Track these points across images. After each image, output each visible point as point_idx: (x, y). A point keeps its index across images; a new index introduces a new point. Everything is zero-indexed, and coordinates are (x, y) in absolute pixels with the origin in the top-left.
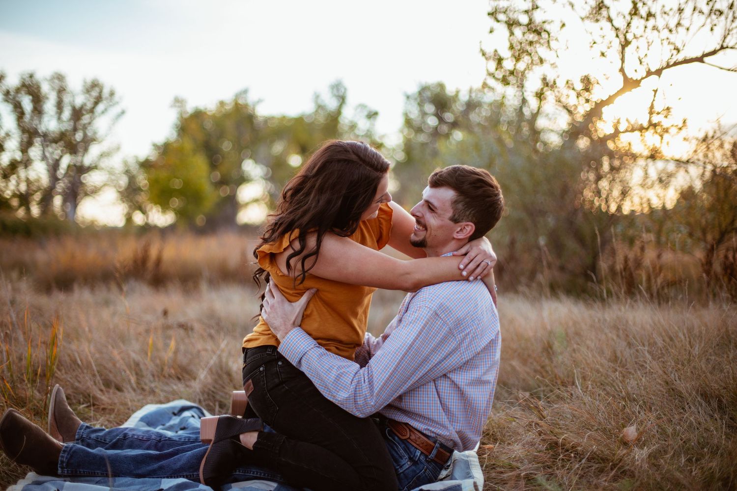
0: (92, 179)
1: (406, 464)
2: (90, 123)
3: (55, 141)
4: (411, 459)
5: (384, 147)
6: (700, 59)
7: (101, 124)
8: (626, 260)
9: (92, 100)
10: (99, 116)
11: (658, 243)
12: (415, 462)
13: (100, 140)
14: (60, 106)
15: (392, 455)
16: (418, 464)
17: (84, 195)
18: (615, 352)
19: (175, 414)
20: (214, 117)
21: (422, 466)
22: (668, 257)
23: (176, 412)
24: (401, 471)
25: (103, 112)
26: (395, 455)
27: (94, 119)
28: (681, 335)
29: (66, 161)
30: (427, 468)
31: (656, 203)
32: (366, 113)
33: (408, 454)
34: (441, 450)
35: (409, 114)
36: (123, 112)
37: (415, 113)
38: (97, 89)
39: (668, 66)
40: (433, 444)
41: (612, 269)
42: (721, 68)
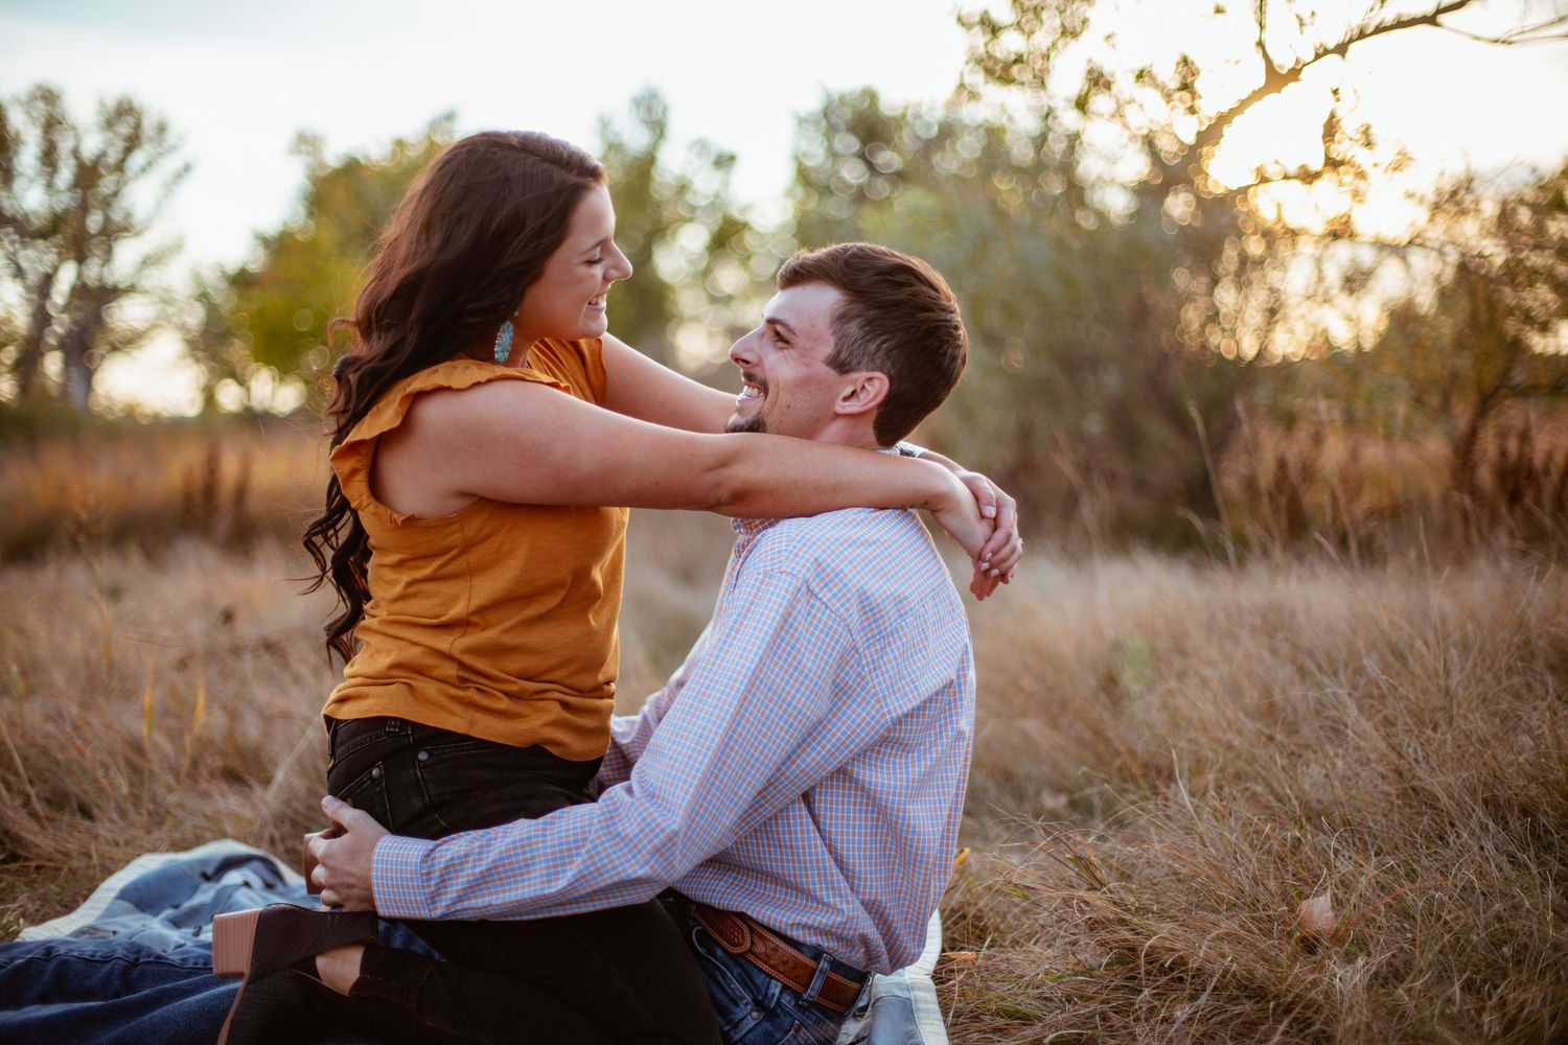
0: (127, 314)
1: (749, 1018)
2: (115, 194)
3: (43, 234)
4: (759, 1005)
5: (750, 228)
6: (1430, 20)
7: (139, 196)
8: (1282, 465)
9: (120, 144)
10: (137, 176)
11: (1350, 421)
12: (770, 1013)
13: (138, 228)
14: (49, 157)
15: (713, 997)
16: (777, 1016)
17: (108, 347)
18: (1267, 692)
19: (207, 878)
20: (383, 174)
21: (788, 1020)
22: (1374, 453)
23: (210, 871)
24: (737, 1037)
25: (144, 170)
26: (720, 995)
27: (125, 184)
28: (1419, 644)
29: (67, 276)
30: (802, 1024)
31: (1342, 336)
32: (712, 159)
33: (751, 992)
34: (834, 976)
35: (803, 161)
36: (187, 168)
37: (817, 156)
38: (130, 120)
39: (1362, 35)
40: (811, 963)
41: (1250, 485)
42: (1477, 38)
